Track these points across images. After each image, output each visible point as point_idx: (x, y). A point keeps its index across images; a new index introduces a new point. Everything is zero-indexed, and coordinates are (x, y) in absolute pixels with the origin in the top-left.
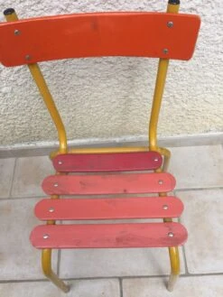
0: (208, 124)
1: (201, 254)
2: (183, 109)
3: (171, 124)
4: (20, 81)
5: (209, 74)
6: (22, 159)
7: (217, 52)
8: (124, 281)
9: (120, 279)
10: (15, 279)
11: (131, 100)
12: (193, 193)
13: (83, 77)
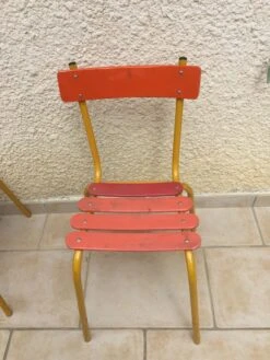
0: (234, 182)
1: (230, 309)
2: (208, 163)
3: (199, 180)
4: (66, 129)
5: (225, 127)
6: (53, 215)
7: (228, 108)
8: (148, 332)
9: (145, 330)
10: (34, 326)
11: (159, 151)
12: (223, 250)
13: (118, 127)
